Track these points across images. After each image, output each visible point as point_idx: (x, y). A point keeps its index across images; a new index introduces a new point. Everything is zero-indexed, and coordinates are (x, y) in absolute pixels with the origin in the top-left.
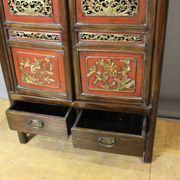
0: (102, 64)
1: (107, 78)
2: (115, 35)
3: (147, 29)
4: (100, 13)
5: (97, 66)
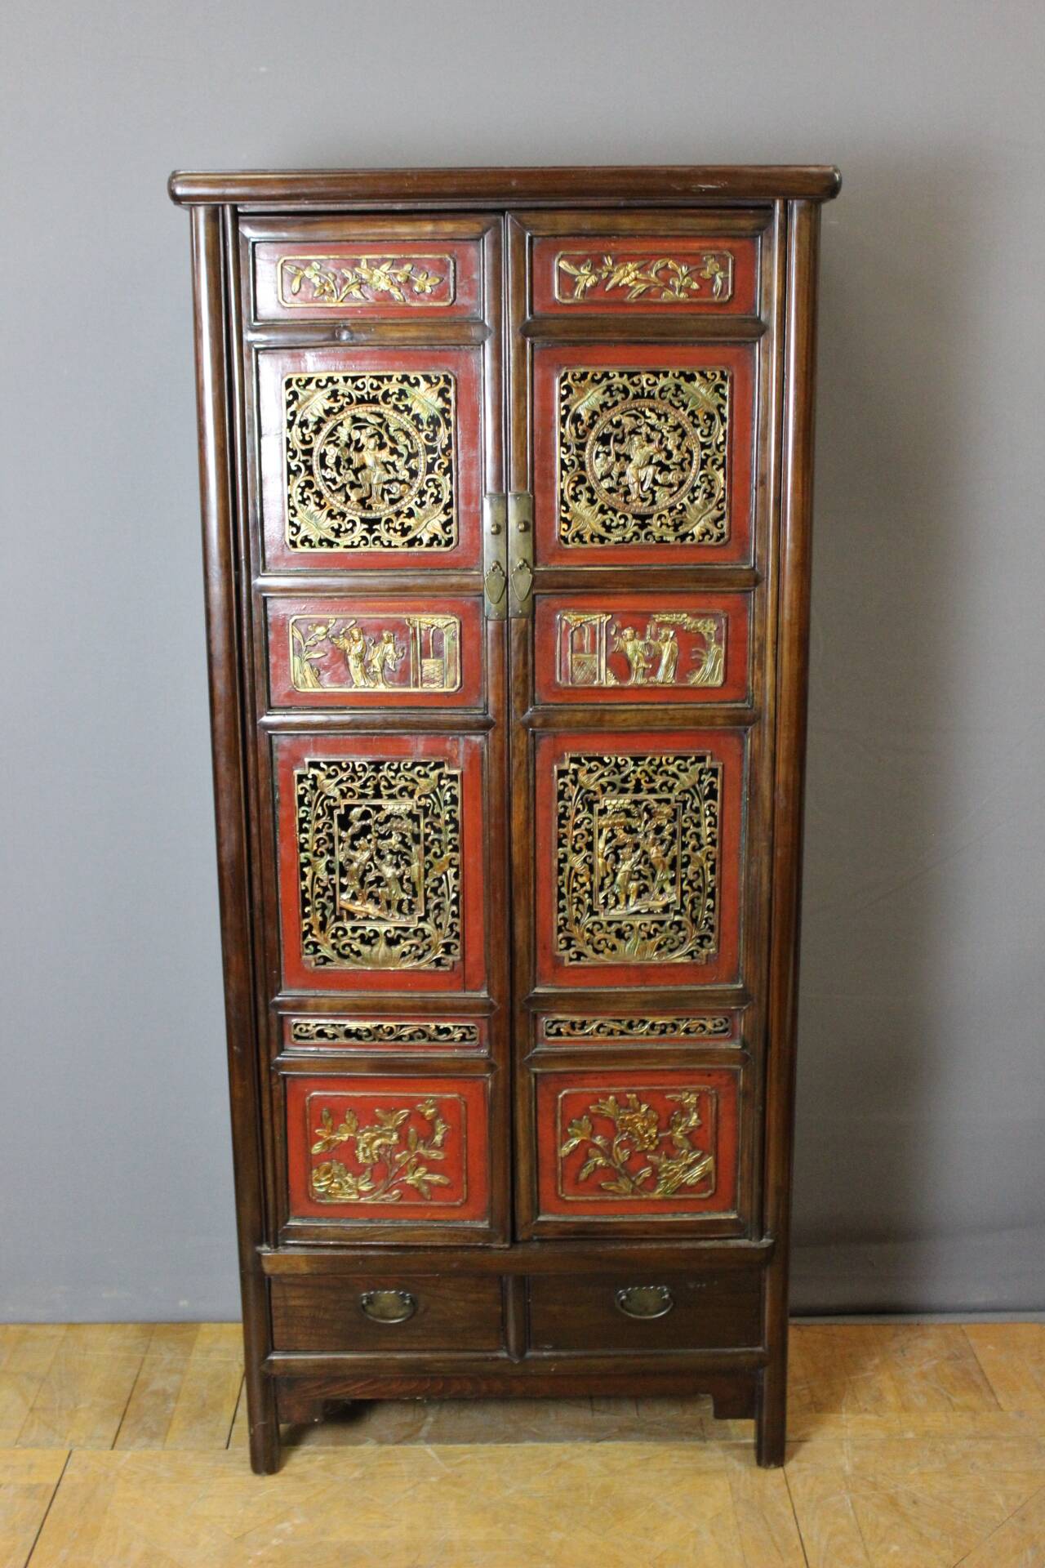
0: (609, 1107)
1: (624, 1155)
2: (651, 1020)
3: (743, 997)
4: (605, 958)
5: (593, 1117)
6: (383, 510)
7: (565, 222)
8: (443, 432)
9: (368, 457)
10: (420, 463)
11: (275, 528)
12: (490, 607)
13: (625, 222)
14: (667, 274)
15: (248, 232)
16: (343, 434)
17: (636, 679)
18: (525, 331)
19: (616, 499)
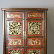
6: (16, 32)
7: (29, 12)
8: (20, 27)
9: (15, 28)
10: (19, 29)
11: (8, 33)
12: (24, 39)
13: (33, 12)
14: (36, 16)
15: (7, 12)
16: (13, 27)
17: (34, 44)
18: (26, 19)
19: (33, 31)
